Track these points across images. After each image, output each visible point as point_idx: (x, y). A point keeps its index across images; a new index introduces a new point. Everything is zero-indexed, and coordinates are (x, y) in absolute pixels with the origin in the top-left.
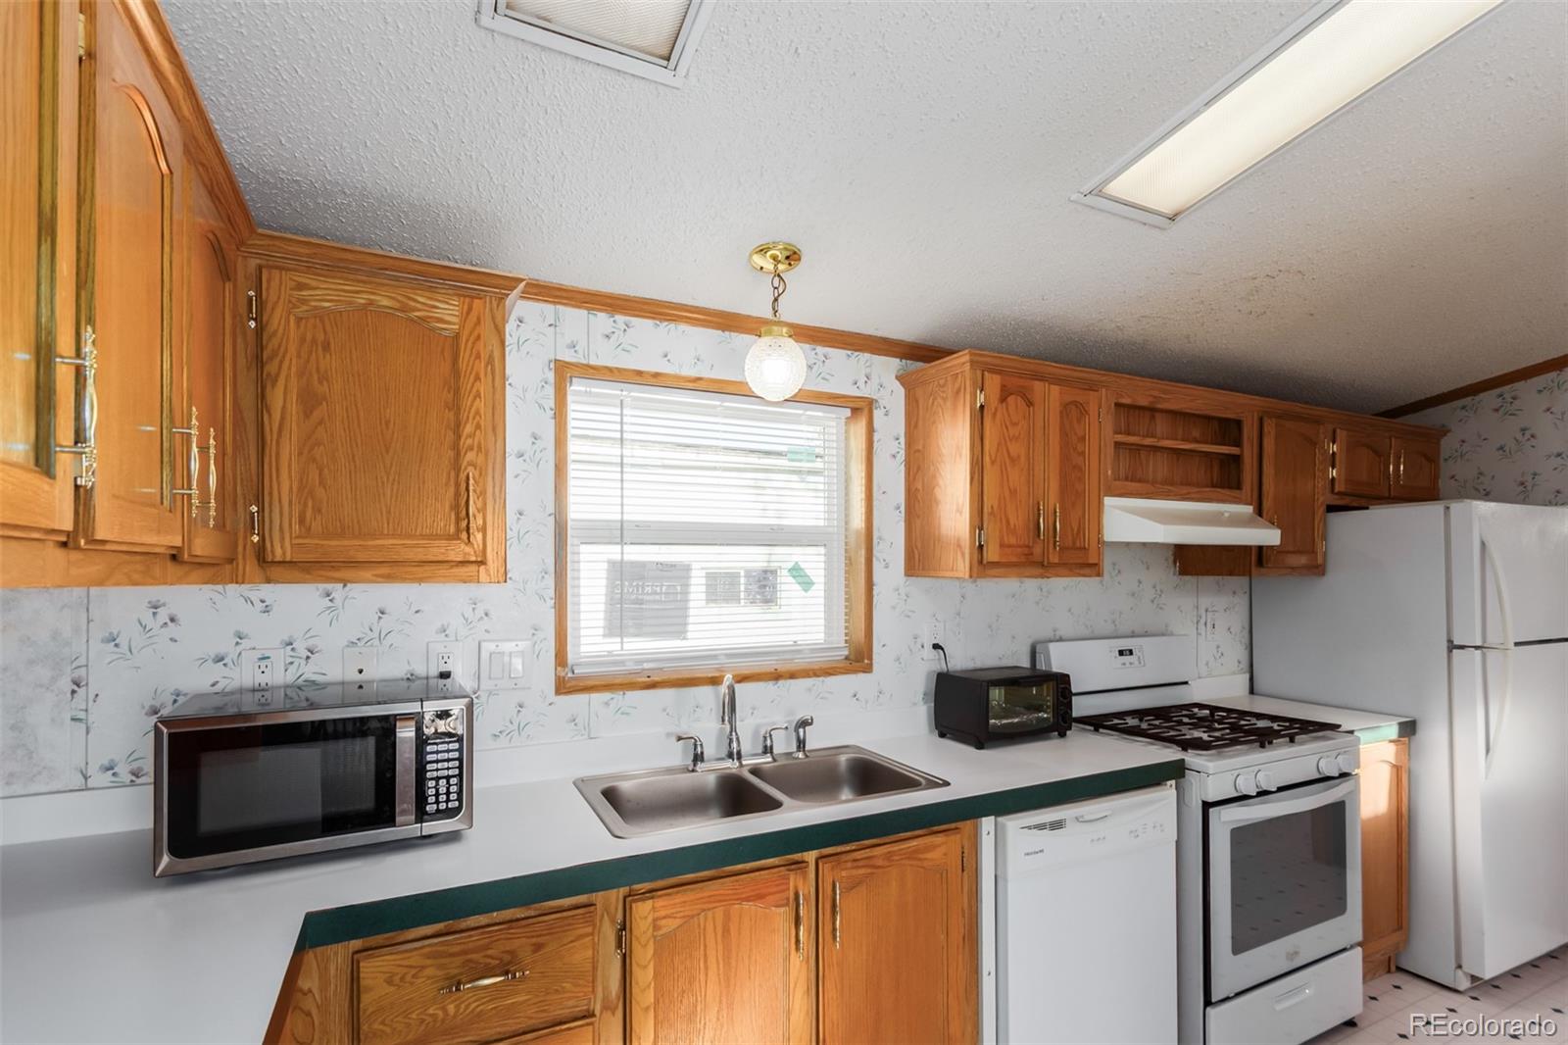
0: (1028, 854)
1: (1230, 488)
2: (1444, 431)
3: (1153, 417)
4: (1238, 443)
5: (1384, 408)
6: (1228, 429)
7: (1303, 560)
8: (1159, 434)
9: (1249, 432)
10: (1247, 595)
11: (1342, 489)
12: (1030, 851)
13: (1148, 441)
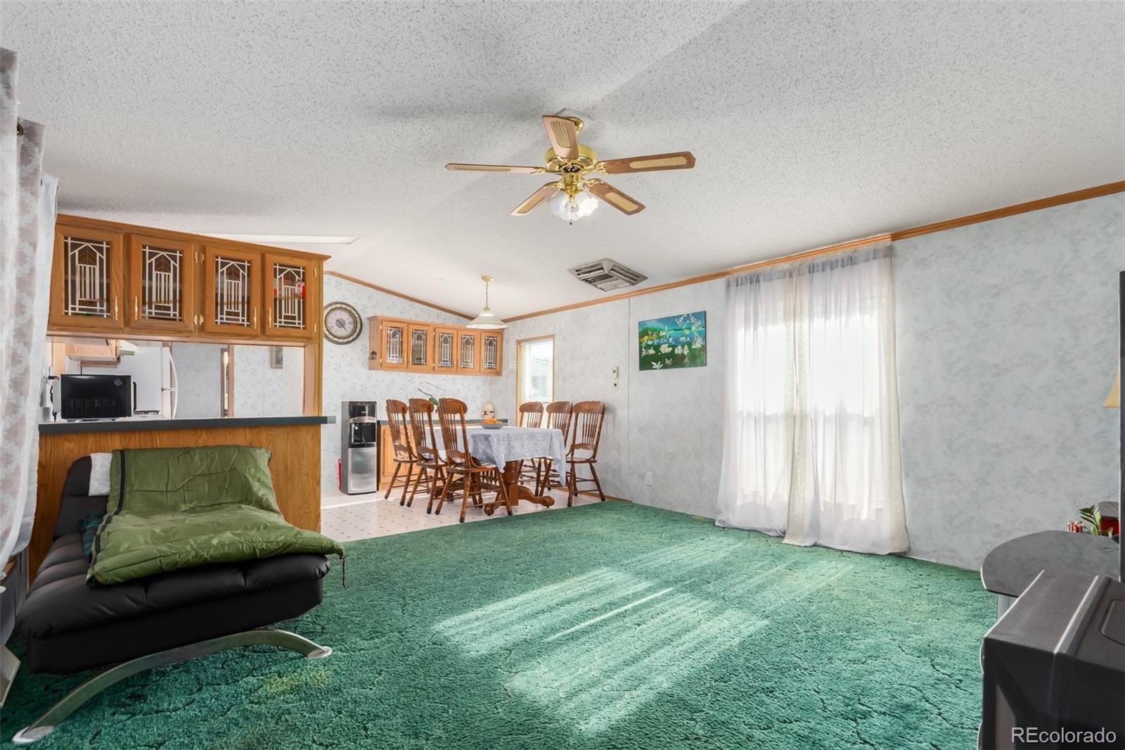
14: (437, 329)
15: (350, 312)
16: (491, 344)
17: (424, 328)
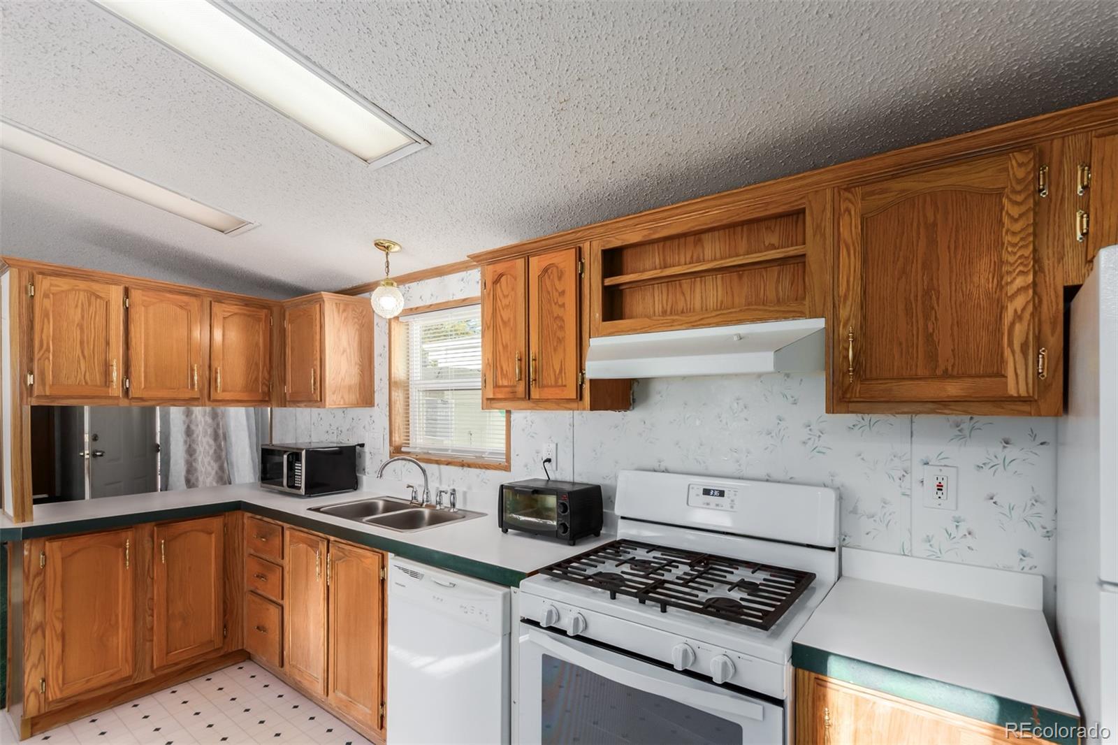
0: (397, 584)
12: (400, 583)
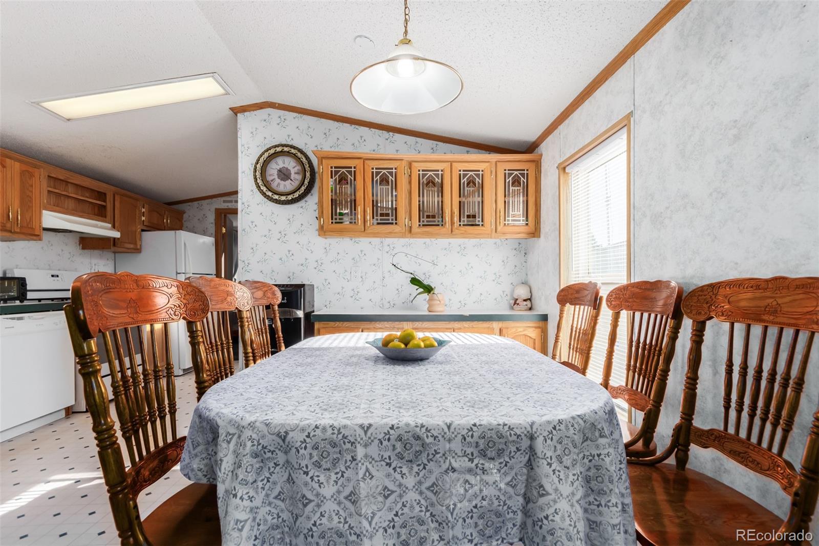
1: (102, 216)
2: (184, 212)
3: (67, 185)
4: (105, 201)
5: (167, 202)
6: (101, 196)
7: (132, 246)
8: (70, 191)
9: (109, 198)
10: (113, 261)
11: (147, 224)
13: (63, 193)
14: (414, 164)
15: (294, 156)
16: (516, 182)
17: (392, 165)
